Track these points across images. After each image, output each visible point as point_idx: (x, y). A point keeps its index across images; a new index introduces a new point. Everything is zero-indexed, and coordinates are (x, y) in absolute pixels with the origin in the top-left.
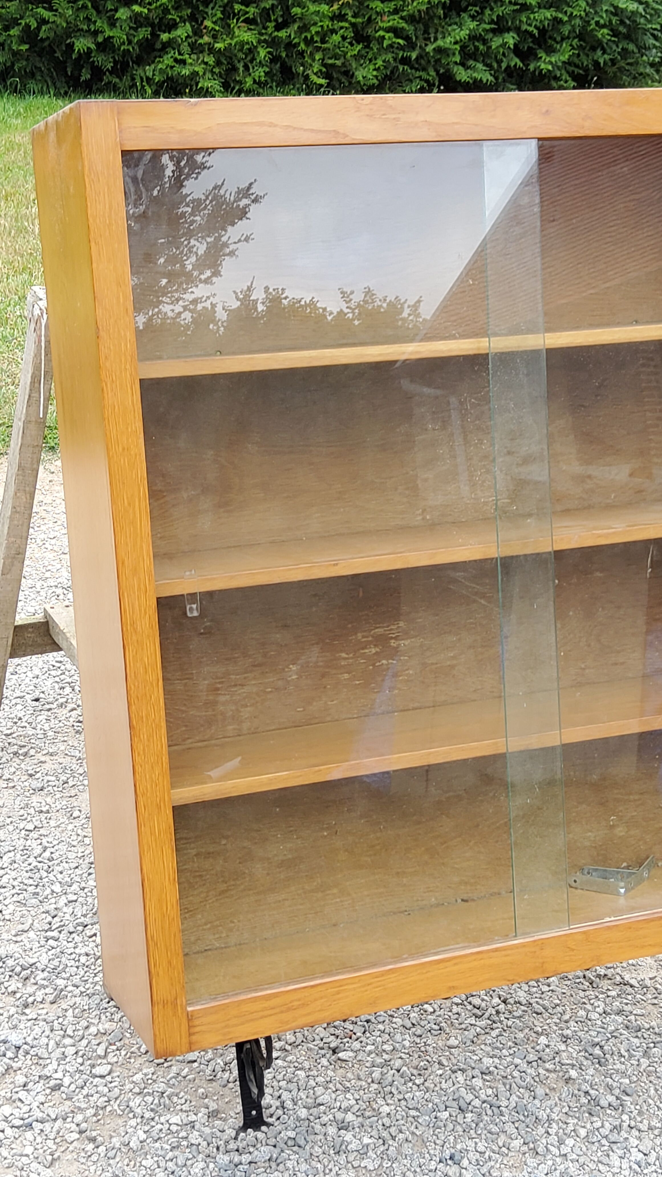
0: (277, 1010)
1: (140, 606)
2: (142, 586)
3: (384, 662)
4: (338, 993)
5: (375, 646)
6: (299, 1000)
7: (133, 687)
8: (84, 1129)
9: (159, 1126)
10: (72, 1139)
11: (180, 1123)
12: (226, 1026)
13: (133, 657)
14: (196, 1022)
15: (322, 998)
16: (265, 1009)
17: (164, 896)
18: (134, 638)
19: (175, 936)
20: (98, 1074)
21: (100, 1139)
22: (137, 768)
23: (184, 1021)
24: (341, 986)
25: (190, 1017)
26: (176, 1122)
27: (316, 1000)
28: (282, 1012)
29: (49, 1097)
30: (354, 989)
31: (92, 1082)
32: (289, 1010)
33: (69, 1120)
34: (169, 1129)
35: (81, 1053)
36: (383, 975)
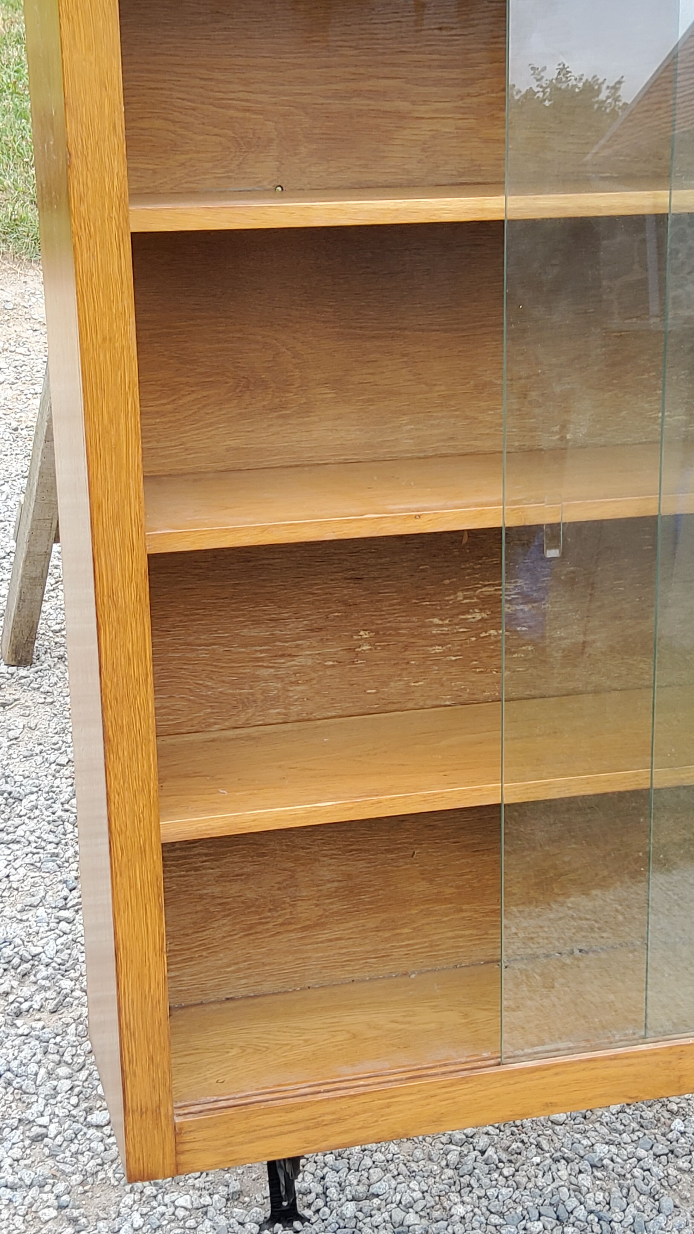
0: (302, 1125)
1: (123, 570)
2: (127, 542)
3: (493, 632)
4: (388, 1106)
5: (481, 610)
6: (333, 1113)
7: (109, 684)
8: (65, 1204)
9: (162, 1209)
10: (47, 1218)
11: (190, 1207)
12: (229, 1144)
13: (111, 641)
14: (187, 1138)
15: (365, 1112)
16: (286, 1124)
17: (146, 971)
18: (114, 615)
19: (160, 1024)
20: (94, 1122)
21: (83, 1220)
22: (112, 797)
23: (170, 1135)
24: (393, 1097)
25: (178, 1132)
26: (184, 1204)
27: (357, 1114)
28: (308, 1128)
29: (28, 1151)
30: (412, 1102)
31: (85, 1134)
32: (317, 1125)
33: (47, 1188)
34: (173, 1214)
35: (77, 1090)
36: (452, 1085)
